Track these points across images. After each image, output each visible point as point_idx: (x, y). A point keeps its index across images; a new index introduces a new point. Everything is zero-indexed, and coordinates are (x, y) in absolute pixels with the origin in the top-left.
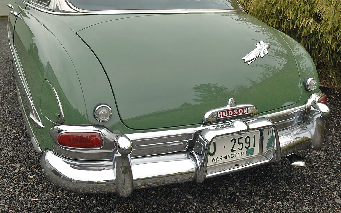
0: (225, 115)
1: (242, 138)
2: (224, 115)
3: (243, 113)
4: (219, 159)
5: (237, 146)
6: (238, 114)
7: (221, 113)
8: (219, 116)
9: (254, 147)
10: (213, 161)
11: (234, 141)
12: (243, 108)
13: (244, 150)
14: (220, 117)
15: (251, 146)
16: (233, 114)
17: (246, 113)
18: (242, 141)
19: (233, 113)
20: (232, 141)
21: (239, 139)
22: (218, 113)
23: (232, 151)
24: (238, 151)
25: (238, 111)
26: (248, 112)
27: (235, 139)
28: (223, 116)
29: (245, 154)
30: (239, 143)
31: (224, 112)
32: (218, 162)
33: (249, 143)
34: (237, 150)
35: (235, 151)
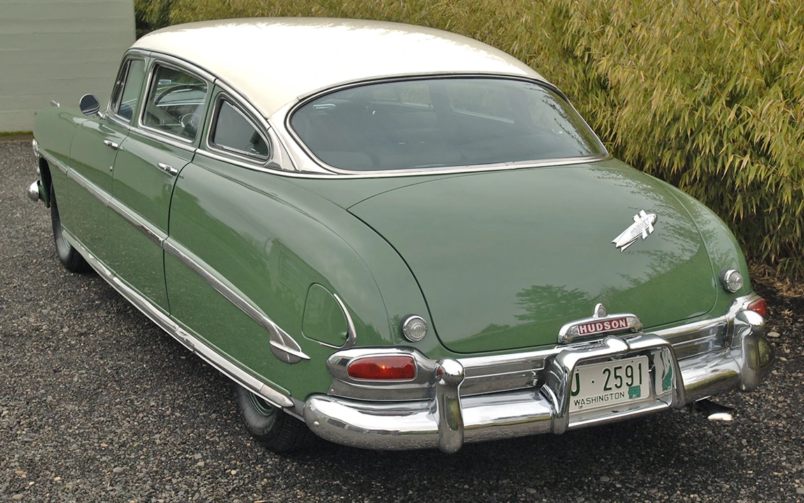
0: (592, 329)
1: (621, 367)
2: (590, 330)
3: (619, 327)
4: (586, 402)
5: (613, 382)
6: (612, 328)
7: (585, 326)
8: (582, 332)
9: (641, 383)
10: (576, 404)
11: (607, 372)
12: (618, 320)
13: (625, 389)
14: (584, 333)
15: (636, 383)
16: (603, 329)
17: (623, 326)
18: (620, 373)
19: (604, 326)
20: (604, 372)
21: (616, 369)
22: (581, 327)
23: (606, 389)
24: (615, 390)
25: (610, 324)
26: (627, 326)
27: (608, 370)
29: (627, 396)
30: (616, 377)
31: (589, 326)
32: (585, 407)
33: (632, 376)
34: (614, 388)
35: (610, 389)
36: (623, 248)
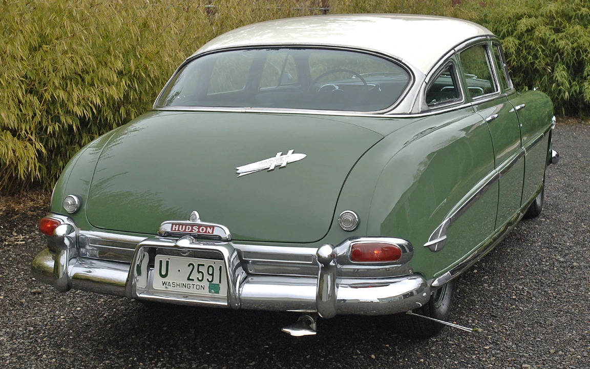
0: (182, 229)
1: (203, 265)
3: (206, 232)
4: (171, 285)
5: (195, 275)
6: (199, 231)
7: (177, 226)
9: (220, 282)
10: (163, 285)
11: (191, 266)
12: (206, 227)
13: (206, 284)
14: (175, 230)
15: (216, 281)
16: (191, 231)
17: (209, 233)
18: (203, 269)
19: (192, 229)
20: (189, 266)
21: (199, 265)
22: (174, 225)
23: (189, 279)
24: (196, 282)
25: (199, 229)
26: (212, 233)
27: (192, 264)
28: (179, 230)
29: (207, 289)
30: (199, 272)
31: (181, 226)
32: (170, 288)
33: (212, 275)
34: (196, 279)
35: (193, 280)
36: (241, 175)
